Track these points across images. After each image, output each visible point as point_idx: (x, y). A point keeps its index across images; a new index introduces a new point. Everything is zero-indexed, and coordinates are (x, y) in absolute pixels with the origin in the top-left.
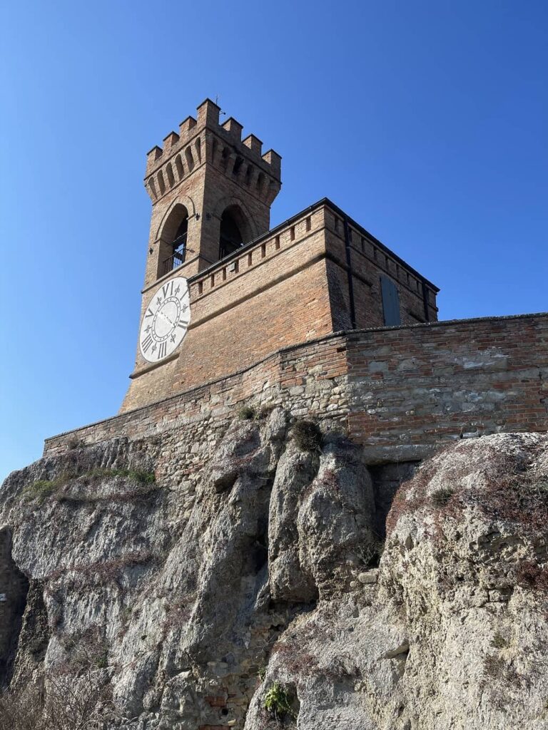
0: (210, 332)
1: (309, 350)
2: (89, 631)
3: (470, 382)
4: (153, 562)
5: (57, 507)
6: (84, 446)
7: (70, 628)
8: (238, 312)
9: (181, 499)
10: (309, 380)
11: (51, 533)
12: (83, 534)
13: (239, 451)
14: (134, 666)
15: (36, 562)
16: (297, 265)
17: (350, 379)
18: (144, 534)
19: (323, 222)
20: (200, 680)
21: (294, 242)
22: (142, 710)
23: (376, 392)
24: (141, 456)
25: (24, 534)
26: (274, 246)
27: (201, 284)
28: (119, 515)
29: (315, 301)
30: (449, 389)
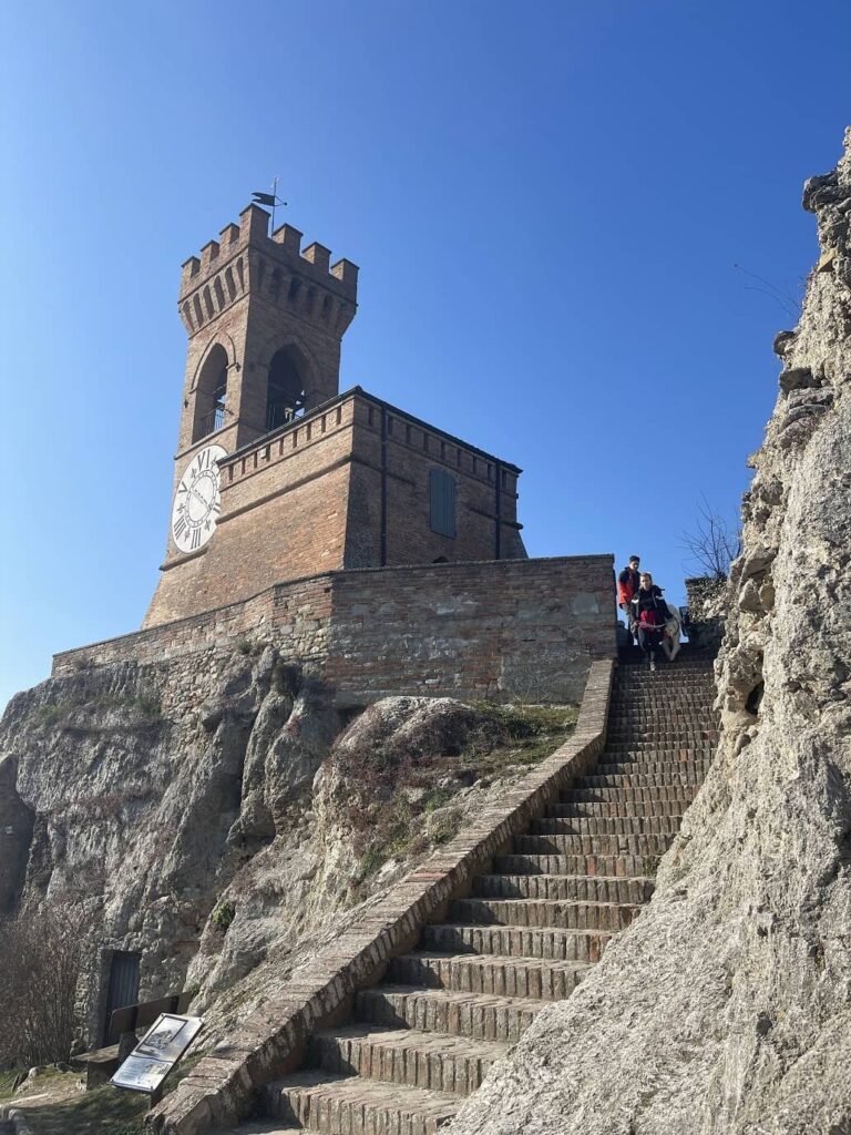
0: (238, 532)
1: (300, 587)
2: (90, 862)
3: (441, 628)
4: (152, 797)
5: (62, 737)
6: (94, 666)
7: (72, 861)
8: (266, 512)
9: (183, 733)
10: (298, 620)
11: (55, 765)
12: (86, 766)
13: (230, 690)
14: (123, 893)
15: (40, 794)
16: (325, 464)
17: (333, 622)
18: (146, 768)
19: (352, 416)
20: (177, 904)
21: (324, 435)
22: (128, 930)
23: (355, 636)
24: (149, 684)
25: (28, 764)
26: (305, 435)
27: (231, 467)
28: (123, 748)
29: (336, 515)
30: (421, 636)
